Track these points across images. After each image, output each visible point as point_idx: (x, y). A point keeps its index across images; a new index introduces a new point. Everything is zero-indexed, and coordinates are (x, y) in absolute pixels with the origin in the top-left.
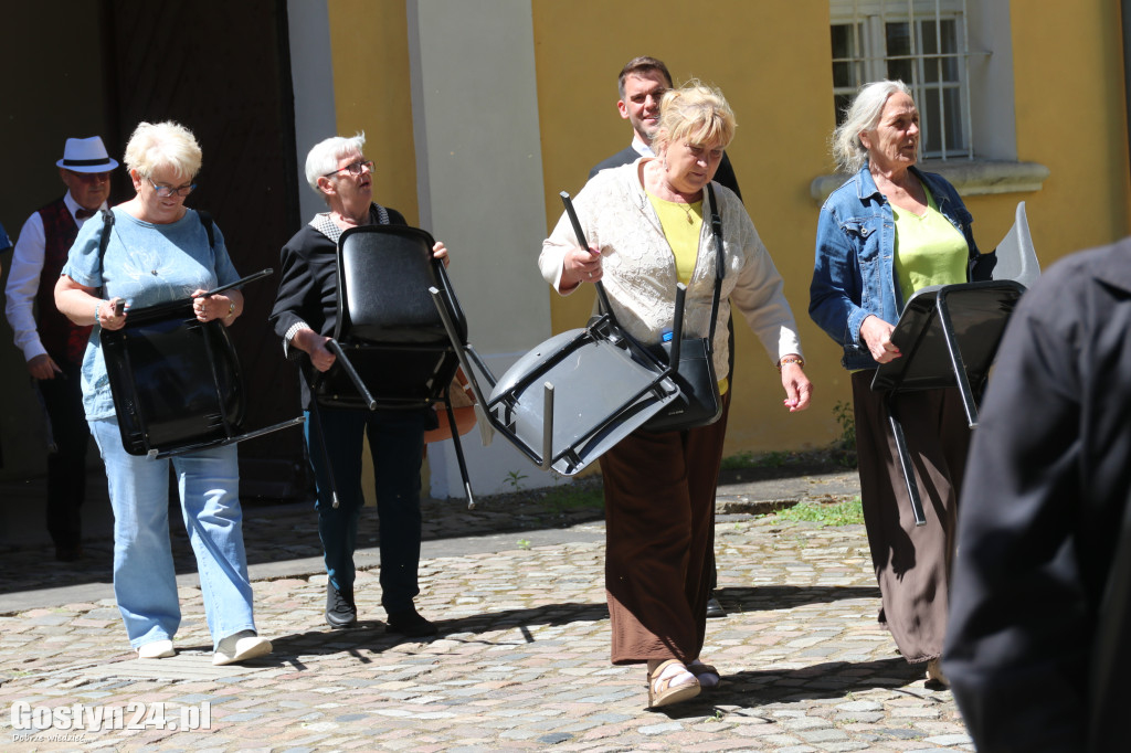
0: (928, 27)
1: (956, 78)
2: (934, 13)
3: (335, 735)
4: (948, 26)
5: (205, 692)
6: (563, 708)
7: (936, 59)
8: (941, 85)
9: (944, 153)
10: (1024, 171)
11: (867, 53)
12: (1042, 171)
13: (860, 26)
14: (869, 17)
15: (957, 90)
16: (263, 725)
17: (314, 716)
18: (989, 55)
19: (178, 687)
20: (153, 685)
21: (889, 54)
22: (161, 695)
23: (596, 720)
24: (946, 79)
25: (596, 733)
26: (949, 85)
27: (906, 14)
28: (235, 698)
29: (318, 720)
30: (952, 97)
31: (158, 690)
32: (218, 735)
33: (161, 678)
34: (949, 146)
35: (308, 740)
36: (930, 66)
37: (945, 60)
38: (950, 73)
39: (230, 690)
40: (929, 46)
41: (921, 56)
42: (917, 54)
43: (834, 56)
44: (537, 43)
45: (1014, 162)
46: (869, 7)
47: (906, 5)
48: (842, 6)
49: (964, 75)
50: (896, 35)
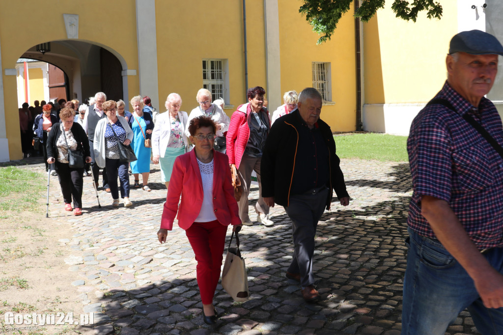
0: (218, 85)
2: (218, 83)
4: (221, 86)
7: (219, 90)
8: (219, 93)
10: (230, 106)
12: (233, 106)
13: (208, 85)
15: (222, 94)
18: (227, 90)
21: (212, 89)
38: (221, 92)
40: (218, 88)
42: (216, 89)
44: (159, 85)
45: (229, 105)
46: (210, 82)
47: (214, 82)
48: (206, 82)
49: (223, 92)
50: (213, 86)
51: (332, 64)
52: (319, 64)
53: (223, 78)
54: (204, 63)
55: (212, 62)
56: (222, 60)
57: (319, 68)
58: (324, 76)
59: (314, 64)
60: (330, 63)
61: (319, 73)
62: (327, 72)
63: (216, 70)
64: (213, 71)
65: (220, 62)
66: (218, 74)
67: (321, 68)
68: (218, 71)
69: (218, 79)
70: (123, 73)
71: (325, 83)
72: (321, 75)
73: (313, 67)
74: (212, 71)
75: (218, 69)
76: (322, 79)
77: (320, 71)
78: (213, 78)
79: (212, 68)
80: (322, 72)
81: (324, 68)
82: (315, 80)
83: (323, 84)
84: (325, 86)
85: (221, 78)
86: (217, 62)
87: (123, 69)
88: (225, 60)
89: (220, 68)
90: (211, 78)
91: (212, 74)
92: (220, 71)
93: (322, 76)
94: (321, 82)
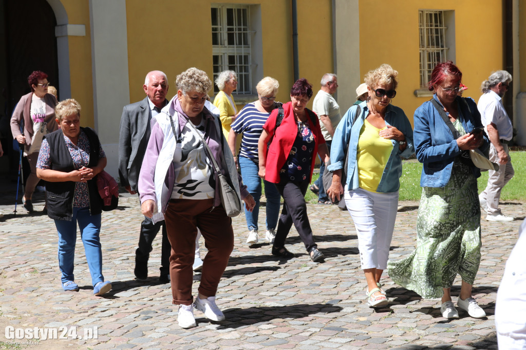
0: (240, 57)
1: (248, 72)
2: (242, 53)
3: (50, 248)
4: (246, 57)
5: (17, 235)
6: (115, 241)
7: (242, 66)
8: (243, 73)
9: (244, 92)
11: (223, 64)
13: (221, 56)
14: (224, 54)
15: (248, 75)
16: (31, 245)
17: (46, 242)
18: (257, 65)
19: (10, 234)
20: (3, 233)
21: (229, 64)
22: (4, 236)
23: (123, 245)
24: (245, 72)
25: (122, 249)
26: (246, 73)
27: (234, 53)
28: (25, 237)
29: (47, 243)
30: (247, 77)
31: (4, 234)
32: (18, 247)
33: (6, 231)
34: (245, 91)
35: (43, 249)
36: (241, 67)
37: (245, 67)
38: (246, 70)
39: (24, 235)
40: (241, 63)
41: (238, 65)
42: (237, 64)
43: (214, 64)
44: (129, 57)
46: (224, 51)
47: (234, 50)
48: (216, 50)
49: (250, 71)
50: (231, 59)
51: (456, 13)
52: (431, 15)
53: (250, 42)
54: (214, 12)
55: (230, 12)
56: (248, 6)
57: (431, 22)
58: (442, 36)
59: (422, 13)
60: (452, 12)
61: (431, 33)
62: (446, 30)
63: (237, 27)
64: (232, 29)
65: (244, 11)
66: (240, 34)
67: (436, 22)
68: (240, 29)
69: (240, 43)
70: (58, 32)
71: (442, 51)
72: (434, 35)
73: (421, 21)
74: (229, 30)
75: (239, 24)
76: (438, 45)
77: (433, 27)
78: (231, 42)
79: (230, 22)
80: (437, 30)
81: (441, 23)
82: (423, 46)
83: (438, 54)
84: (443, 57)
85: (246, 43)
86: (239, 10)
87: (58, 23)
88: (255, 7)
89: (245, 24)
90: (226, 42)
91: (228, 34)
92: (244, 30)
93: (437, 37)
94: (434, 49)
